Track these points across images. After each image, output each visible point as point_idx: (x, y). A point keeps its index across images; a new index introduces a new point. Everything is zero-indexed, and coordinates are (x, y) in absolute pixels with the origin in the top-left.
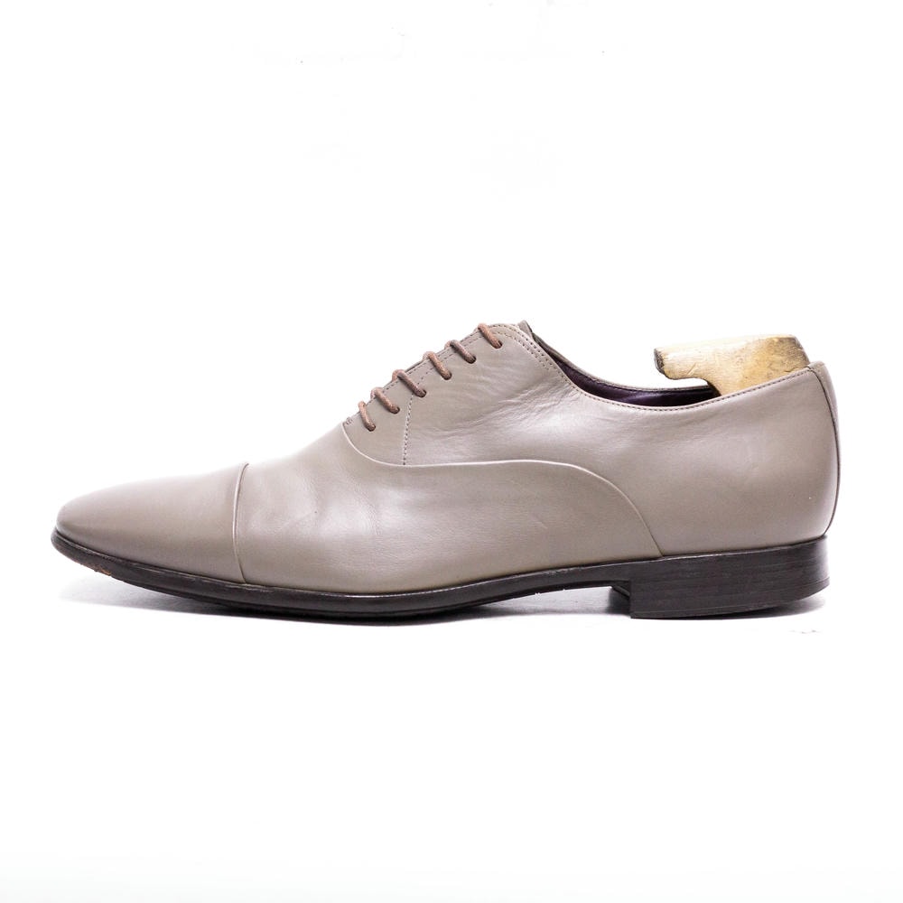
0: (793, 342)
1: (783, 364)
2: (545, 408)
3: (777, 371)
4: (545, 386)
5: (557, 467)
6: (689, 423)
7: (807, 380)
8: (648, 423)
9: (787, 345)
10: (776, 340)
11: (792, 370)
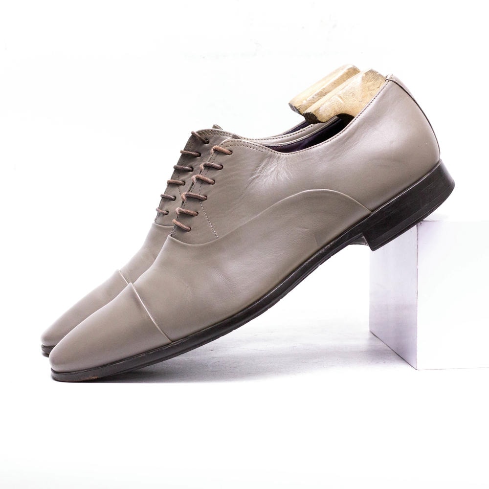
0: (372, 71)
1: (374, 85)
2: (272, 171)
3: (374, 90)
4: (266, 160)
5: (296, 197)
6: (348, 138)
7: (391, 86)
8: (328, 150)
9: (370, 75)
10: (364, 75)
11: (380, 85)
